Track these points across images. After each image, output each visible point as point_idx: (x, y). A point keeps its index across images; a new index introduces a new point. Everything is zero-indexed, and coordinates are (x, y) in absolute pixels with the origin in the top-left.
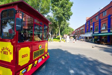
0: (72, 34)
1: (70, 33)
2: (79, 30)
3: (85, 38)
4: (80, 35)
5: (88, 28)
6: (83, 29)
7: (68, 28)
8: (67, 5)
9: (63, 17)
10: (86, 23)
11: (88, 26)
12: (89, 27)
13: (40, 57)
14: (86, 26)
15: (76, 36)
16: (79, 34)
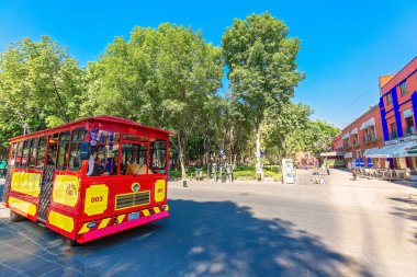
0: (333, 150)
1: (324, 146)
2: (355, 131)
3: (387, 163)
4: (363, 152)
5: (393, 120)
6: (372, 127)
7: (306, 128)
8: (276, 56)
9: (265, 94)
10: (381, 99)
11: (393, 113)
12: (398, 116)
13: (139, 210)
14: (383, 113)
15: (348, 155)
16: (358, 148)
